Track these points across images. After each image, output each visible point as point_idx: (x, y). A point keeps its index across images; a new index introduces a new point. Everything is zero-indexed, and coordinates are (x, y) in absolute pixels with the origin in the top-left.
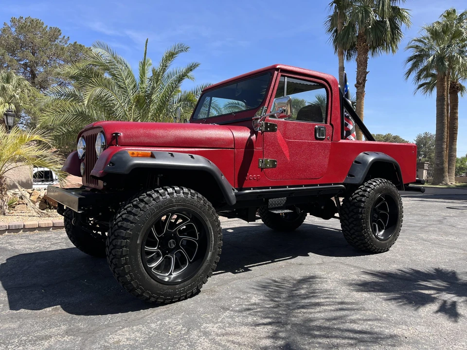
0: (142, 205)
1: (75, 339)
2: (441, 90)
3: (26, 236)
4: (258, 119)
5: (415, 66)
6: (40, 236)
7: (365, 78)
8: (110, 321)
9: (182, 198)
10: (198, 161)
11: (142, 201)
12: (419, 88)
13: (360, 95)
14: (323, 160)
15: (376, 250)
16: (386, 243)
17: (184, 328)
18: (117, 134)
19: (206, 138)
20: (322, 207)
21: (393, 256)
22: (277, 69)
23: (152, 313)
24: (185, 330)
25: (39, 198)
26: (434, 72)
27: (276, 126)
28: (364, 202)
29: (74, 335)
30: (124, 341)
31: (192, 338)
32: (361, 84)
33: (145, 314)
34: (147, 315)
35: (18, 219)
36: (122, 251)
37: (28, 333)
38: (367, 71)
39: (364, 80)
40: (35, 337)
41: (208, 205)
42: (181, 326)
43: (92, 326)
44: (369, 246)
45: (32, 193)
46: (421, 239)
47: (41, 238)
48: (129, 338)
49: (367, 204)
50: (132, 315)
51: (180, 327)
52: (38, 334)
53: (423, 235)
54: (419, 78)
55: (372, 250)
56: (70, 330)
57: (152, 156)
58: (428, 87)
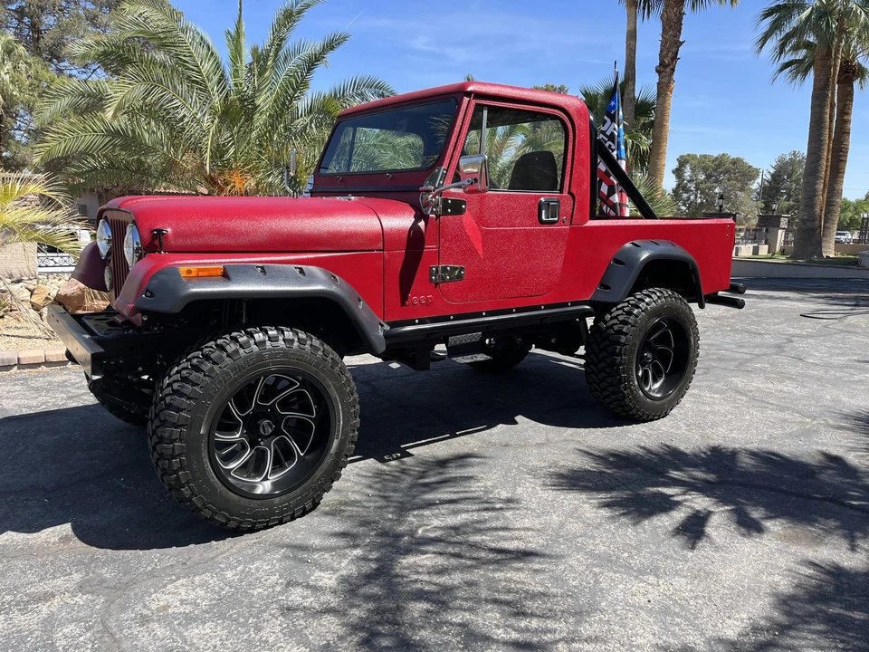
0: (207, 366)
1: (94, 601)
2: (821, 77)
3: (24, 379)
4: (428, 192)
5: (775, 27)
6: (49, 378)
7: (677, 53)
8: (156, 565)
9: (282, 349)
10: (313, 280)
11: (207, 357)
12: (781, 70)
13: (664, 88)
14: (553, 260)
15: (645, 417)
16: (663, 404)
17: (281, 581)
18: (160, 231)
19: (328, 233)
20: (553, 341)
21: (673, 428)
22: (469, 94)
23: (231, 548)
24: (282, 583)
25: (47, 298)
26: (812, 39)
27: (464, 203)
28: (626, 334)
29: (92, 593)
30: (176, 606)
31: (292, 601)
32: (666, 67)
33: (218, 551)
34: (222, 553)
35: (7, 345)
36: (173, 449)
37: (16, 588)
38: (681, 40)
39: (675, 58)
40: (27, 595)
41: (332, 359)
42: (277, 577)
43: (125, 574)
44: (631, 410)
45: (34, 290)
46: (733, 390)
47: (50, 383)
48: (185, 600)
49: (631, 338)
50: (195, 551)
51: (274, 578)
52: (32, 590)
53: (739, 381)
54: (781, 50)
55: (636, 417)
56: (87, 581)
57: (226, 276)
58: (799, 68)
